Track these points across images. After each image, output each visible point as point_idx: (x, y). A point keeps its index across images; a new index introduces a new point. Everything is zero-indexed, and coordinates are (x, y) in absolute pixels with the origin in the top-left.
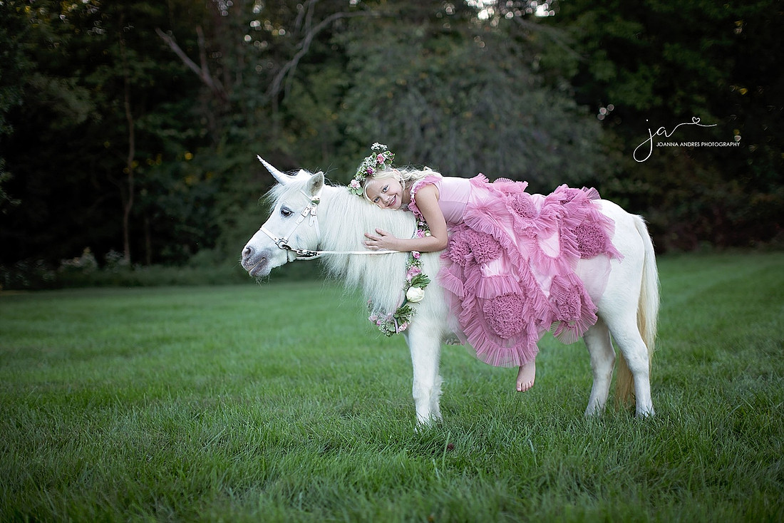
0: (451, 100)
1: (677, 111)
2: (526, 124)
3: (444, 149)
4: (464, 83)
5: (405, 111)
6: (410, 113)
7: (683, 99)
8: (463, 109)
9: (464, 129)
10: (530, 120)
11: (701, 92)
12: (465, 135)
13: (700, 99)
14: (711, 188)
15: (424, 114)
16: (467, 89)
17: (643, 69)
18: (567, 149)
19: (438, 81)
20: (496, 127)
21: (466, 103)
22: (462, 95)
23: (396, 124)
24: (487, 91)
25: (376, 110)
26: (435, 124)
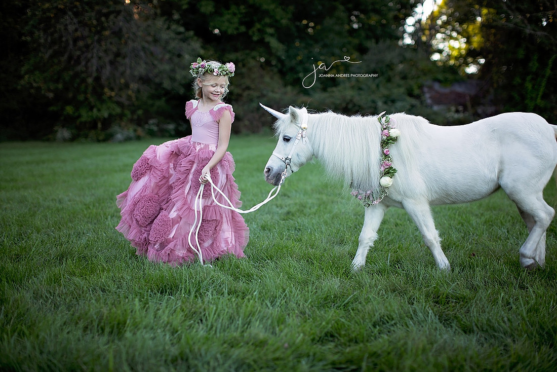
0: (95, 22)
1: (255, 38)
2: (147, 42)
3: (89, 55)
4: (105, 11)
5: (62, 28)
6: (66, 29)
7: (259, 30)
8: (104, 29)
9: (103, 43)
10: (150, 39)
11: (271, 26)
12: (104, 47)
13: (270, 30)
14: (273, 92)
15: (76, 30)
16: (107, 15)
17: (233, 8)
18: (176, 60)
19: (87, 8)
20: (126, 43)
21: (106, 25)
22: (103, 19)
23: (56, 35)
24: (120, 17)
25: (42, 25)
26: (83, 38)
